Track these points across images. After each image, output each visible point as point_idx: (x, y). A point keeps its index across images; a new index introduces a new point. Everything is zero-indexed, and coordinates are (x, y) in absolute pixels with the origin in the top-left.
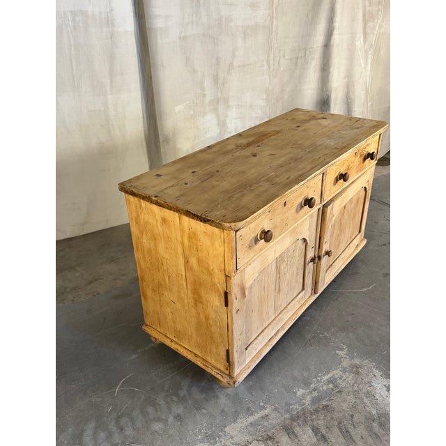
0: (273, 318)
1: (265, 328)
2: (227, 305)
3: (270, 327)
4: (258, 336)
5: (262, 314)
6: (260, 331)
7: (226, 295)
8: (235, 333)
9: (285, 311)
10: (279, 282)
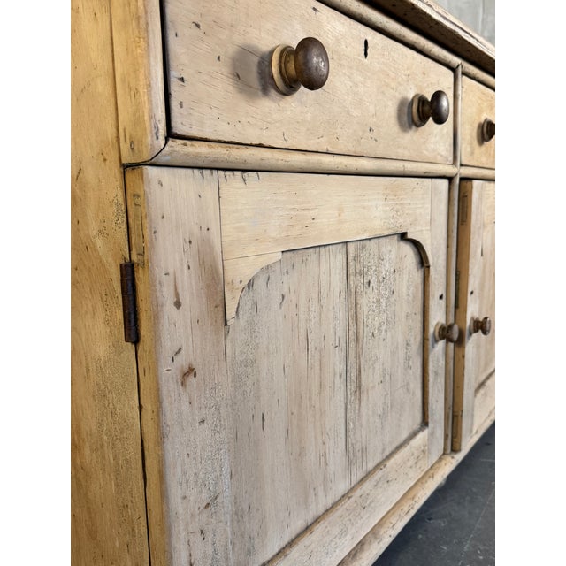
0: (342, 488)
1: (317, 521)
2: (132, 332)
3: (333, 516)
4: (291, 544)
5: (301, 454)
6: (299, 524)
7: (129, 273)
8: (175, 492)
9: (379, 474)
10: (358, 356)
